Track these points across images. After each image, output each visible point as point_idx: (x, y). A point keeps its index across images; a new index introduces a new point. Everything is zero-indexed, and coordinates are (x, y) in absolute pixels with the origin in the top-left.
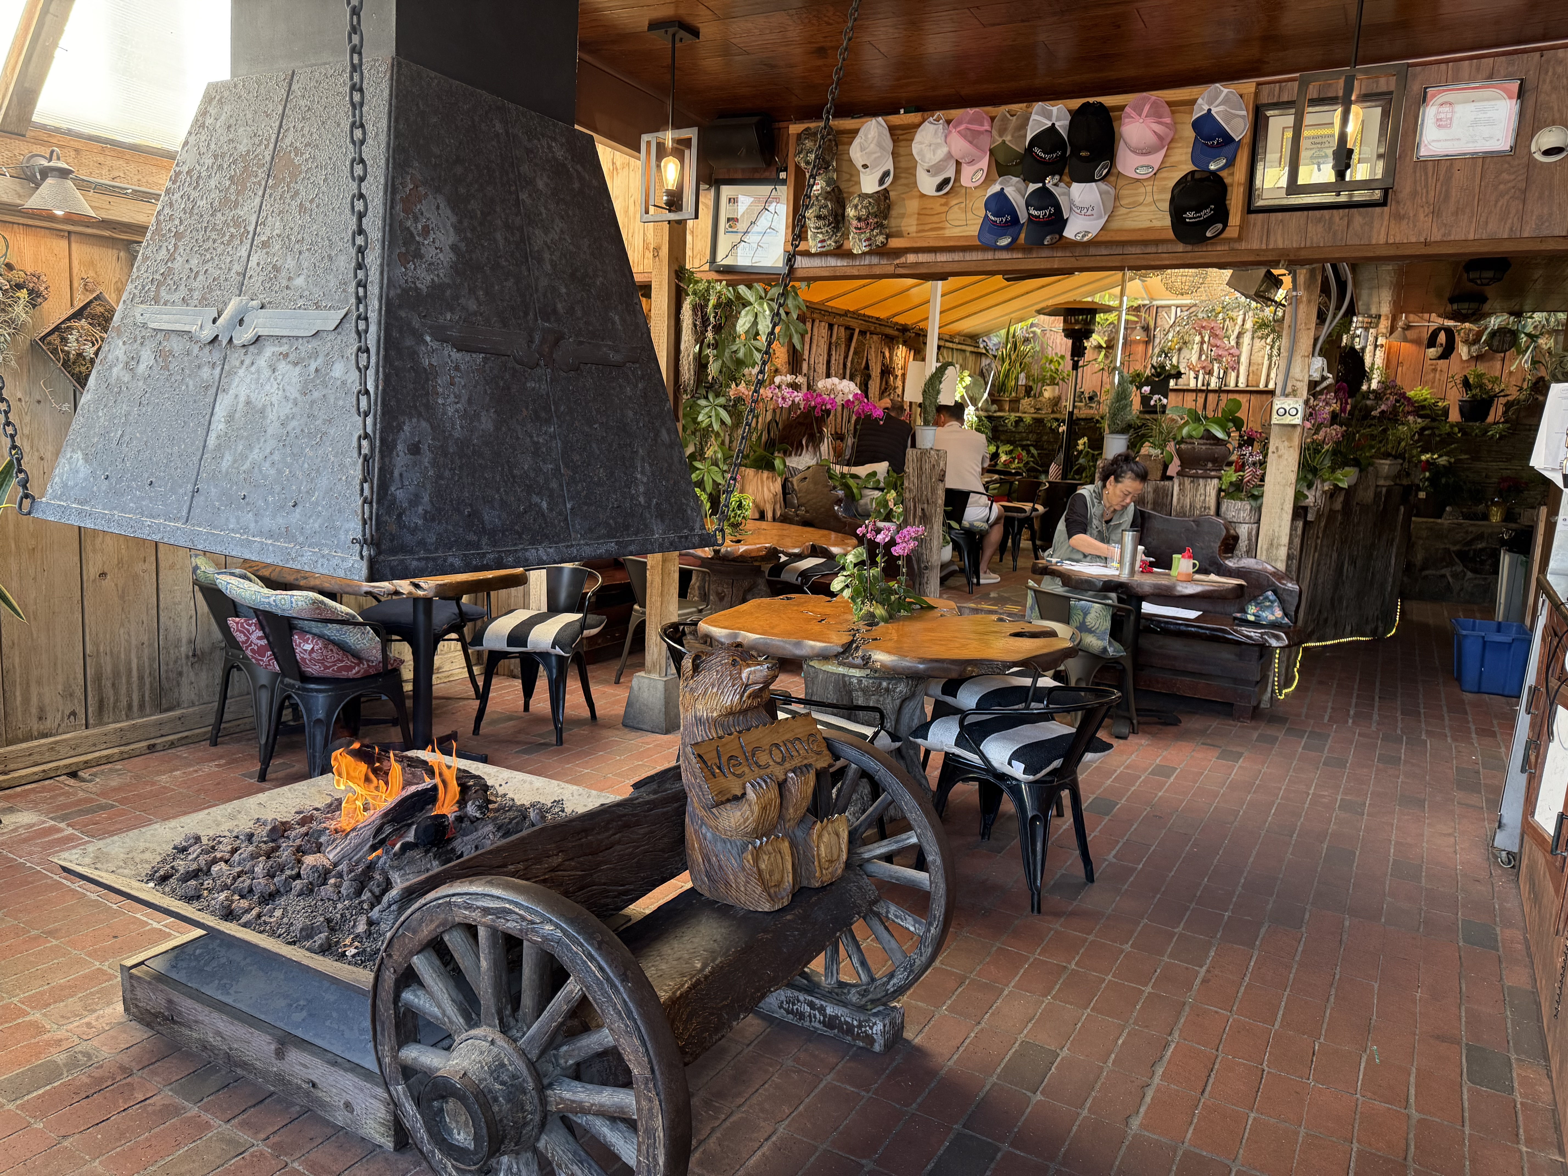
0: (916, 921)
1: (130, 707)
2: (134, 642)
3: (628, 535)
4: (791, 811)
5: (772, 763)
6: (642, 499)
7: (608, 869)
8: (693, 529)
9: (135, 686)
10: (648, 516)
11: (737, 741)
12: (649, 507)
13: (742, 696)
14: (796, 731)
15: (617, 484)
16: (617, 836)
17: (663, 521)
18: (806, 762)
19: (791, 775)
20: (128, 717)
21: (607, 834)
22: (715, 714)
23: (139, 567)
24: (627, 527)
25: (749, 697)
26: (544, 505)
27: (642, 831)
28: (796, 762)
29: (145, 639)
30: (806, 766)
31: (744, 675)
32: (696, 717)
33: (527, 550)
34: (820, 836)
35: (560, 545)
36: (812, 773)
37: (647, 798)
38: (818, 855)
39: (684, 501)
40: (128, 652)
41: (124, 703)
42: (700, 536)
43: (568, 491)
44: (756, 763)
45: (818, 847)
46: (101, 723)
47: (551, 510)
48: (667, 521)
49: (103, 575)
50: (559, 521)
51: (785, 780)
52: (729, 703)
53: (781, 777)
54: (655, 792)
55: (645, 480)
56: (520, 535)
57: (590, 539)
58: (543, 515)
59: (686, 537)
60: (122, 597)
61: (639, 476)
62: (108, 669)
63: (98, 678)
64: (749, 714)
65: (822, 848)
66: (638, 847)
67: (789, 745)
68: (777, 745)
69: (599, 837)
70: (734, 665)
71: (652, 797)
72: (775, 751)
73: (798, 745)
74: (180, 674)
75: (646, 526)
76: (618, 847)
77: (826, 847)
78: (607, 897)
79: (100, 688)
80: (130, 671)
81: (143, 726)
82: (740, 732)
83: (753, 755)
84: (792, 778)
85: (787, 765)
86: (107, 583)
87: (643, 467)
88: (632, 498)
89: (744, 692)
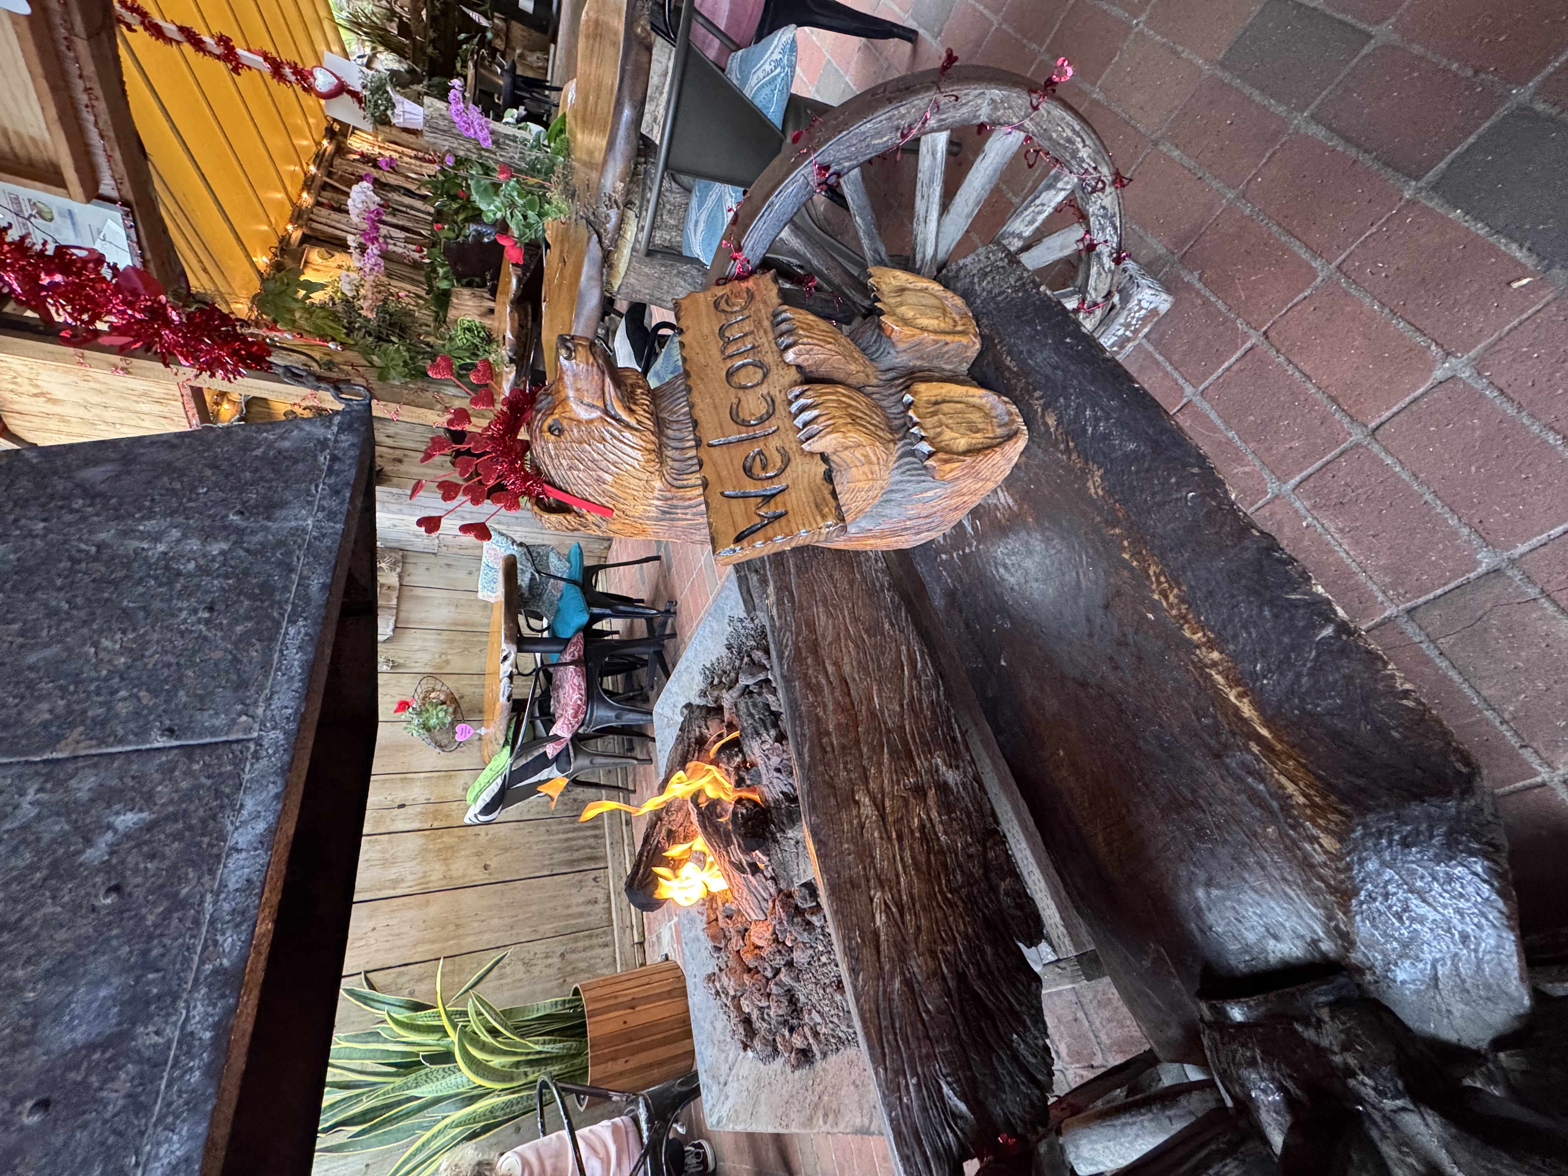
0: (1050, 187)
1: (596, 837)
2: (545, 838)
3: (286, 589)
4: (853, 367)
5: (764, 389)
6: (216, 548)
7: (880, 697)
8: (323, 444)
9: (581, 834)
10: (259, 537)
11: (715, 452)
12: (241, 532)
13: (628, 426)
14: (706, 330)
15: (157, 605)
16: (830, 669)
17: (283, 504)
18: (766, 324)
19: (790, 356)
20: (604, 837)
21: (826, 690)
22: (658, 484)
23: (483, 839)
24: (267, 589)
25: (632, 412)
26: (127, 820)
27: (823, 618)
28: (766, 341)
29: (543, 829)
30: (776, 325)
31: (583, 414)
32: (657, 519)
33: (223, 885)
34: (905, 322)
35: (247, 777)
36: (788, 313)
37: (772, 599)
38: (935, 332)
39: (258, 452)
40: (550, 842)
41: (592, 841)
42: (341, 430)
43: (121, 741)
44: (762, 420)
45: (923, 329)
46: (605, 858)
47: (149, 798)
48: (288, 495)
49: (486, 867)
50: (188, 773)
51: (799, 367)
52: (638, 455)
53: (793, 374)
54: (764, 582)
55: (175, 533)
56: (179, 904)
57: (261, 688)
58: (150, 827)
59: (334, 459)
60: (506, 850)
61: (161, 548)
62: (564, 856)
63: (571, 863)
64: (665, 415)
65: (924, 322)
66: (847, 629)
67: (730, 350)
68: (730, 374)
69: (831, 707)
70: (561, 431)
71: (771, 589)
72: (742, 378)
73: (734, 333)
74: (575, 800)
75: (281, 544)
76: (847, 669)
77: (923, 314)
78: (920, 701)
79: (579, 861)
80: (567, 840)
81: (610, 828)
82: (698, 444)
83: (745, 424)
84: (799, 355)
85: (770, 359)
86: (493, 864)
87: (143, 536)
88: (204, 571)
89: (619, 420)
